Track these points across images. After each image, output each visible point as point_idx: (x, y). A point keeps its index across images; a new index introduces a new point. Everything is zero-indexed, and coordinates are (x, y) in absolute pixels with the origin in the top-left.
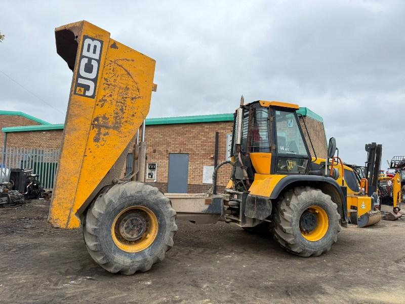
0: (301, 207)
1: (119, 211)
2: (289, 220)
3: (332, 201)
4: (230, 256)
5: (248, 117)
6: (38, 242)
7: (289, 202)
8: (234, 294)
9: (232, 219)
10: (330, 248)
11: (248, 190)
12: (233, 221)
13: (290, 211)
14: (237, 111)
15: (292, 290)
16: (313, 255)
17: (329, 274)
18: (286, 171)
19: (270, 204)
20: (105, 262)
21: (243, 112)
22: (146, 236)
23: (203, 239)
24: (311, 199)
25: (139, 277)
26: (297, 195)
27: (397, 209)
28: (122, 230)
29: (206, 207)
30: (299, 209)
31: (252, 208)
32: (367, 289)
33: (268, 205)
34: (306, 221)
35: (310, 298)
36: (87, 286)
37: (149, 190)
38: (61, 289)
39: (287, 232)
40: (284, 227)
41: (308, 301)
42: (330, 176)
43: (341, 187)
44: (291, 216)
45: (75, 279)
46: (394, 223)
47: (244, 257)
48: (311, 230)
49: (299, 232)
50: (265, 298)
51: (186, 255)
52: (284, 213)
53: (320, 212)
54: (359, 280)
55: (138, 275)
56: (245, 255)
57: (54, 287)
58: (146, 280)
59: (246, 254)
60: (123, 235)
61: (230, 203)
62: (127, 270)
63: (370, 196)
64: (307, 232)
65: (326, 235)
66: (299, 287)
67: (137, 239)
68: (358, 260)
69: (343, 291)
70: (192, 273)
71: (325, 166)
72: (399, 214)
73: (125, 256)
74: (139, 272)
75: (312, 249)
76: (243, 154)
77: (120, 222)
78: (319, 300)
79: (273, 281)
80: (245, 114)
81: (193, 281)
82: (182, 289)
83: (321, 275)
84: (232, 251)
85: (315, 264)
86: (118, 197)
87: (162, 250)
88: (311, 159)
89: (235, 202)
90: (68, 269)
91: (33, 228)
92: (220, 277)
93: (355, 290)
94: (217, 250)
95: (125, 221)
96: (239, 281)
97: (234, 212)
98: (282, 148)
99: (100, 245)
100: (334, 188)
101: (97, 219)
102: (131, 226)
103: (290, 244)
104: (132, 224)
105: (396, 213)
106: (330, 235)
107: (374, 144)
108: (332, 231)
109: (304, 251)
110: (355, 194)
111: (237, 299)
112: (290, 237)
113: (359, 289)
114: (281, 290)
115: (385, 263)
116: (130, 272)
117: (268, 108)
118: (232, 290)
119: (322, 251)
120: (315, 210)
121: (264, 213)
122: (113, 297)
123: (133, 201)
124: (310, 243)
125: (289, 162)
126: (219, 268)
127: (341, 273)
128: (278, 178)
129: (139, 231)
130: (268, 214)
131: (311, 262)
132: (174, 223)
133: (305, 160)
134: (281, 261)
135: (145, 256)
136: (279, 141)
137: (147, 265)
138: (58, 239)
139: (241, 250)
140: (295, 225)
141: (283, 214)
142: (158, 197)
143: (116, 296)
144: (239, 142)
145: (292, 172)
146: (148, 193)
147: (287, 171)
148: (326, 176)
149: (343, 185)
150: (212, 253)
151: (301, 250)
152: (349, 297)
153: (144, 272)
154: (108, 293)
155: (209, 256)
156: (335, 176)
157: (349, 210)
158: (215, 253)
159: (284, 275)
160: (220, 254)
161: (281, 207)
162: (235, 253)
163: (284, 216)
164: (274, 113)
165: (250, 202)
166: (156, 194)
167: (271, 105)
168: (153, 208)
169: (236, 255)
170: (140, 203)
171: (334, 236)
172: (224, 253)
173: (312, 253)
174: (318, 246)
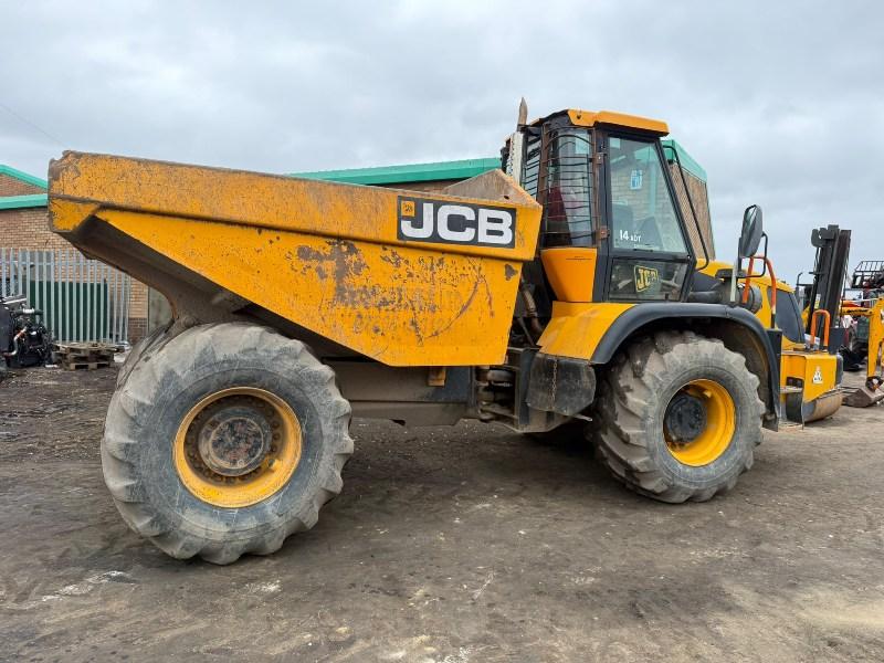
0: (671, 382)
1: (195, 398)
2: (639, 413)
3: (746, 370)
4: (487, 505)
5: (537, 158)
6: (12, 475)
7: (641, 369)
8: (495, 615)
9: (494, 413)
10: (734, 482)
11: (535, 341)
12: (498, 418)
13: (645, 392)
14: (508, 142)
15: (648, 599)
16: (693, 500)
17: (737, 551)
18: (631, 294)
19: (590, 377)
20: (156, 531)
21: (526, 143)
22: (271, 464)
23: (425, 461)
24: (695, 362)
25: (247, 570)
26: (661, 353)
27: (875, 381)
28: (206, 448)
30: (665, 387)
31: (547, 388)
32: (839, 594)
33: (585, 378)
34: (680, 416)
35: (696, 624)
36: (106, 599)
37: (278, 348)
38: (32, 612)
39: (632, 441)
40: (626, 430)
41: (694, 635)
42: (742, 305)
43: (768, 332)
44: (644, 403)
45: (78, 579)
46: (869, 413)
48: (692, 439)
49: (663, 442)
50: (580, 627)
51: (379, 503)
52: (628, 395)
53: (716, 395)
54: (815, 566)
55: (249, 564)
56: (523, 501)
57: (15, 606)
58: (267, 578)
59: (524, 497)
60: (208, 462)
61: (491, 375)
62: (216, 553)
63: (834, 353)
64: (679, 443)
65: (726, 451)
66: (665, 589)
67: (245, 472)
68: (802, 509)
69: (779, 600)
70: (390, 556)
71: (730, 279)
72: (878, 393)
73: (213, 515)
74: (250, 555)
75: (690, 483)
77: (200, 428)
78: (719, 628)
79: (596, 575)
80: (530, 149)
81: (390, 578)
82: (358, 605)
83: (715, 554)
84: (492, 491)
85: (698, 522)
86: (191, 362)
87: (311, 502)
88: (695, 262)
89: (503, 373)
90: (68, 550)
91: (14, 437)
92: (461, 564)
93: (809, 596)
94: (455, 488)
95: (214, 425)
96: (509, 576)
97: (500, 396)
99: (143, 488)
100: (750, 336)
101: (133, 419)
102: (230, 440)
103: (637, 471)
104: (234, 433)
105: (873, 390)
106: (737, 453)
107: (833, 228)
108: (742, 442)
109: (672, 489)
110: (795, 350)
111: (503, 632)
112: (640, 455)
113: (820, 594)
114: (618, 602)
115: (869, 518)
116: (224, 558)
117: (589, 130)
118: (490, 605)
119: (715, 490)
120: (704, 390)
121: (575, 399)
122: (168, 635)
123: (234, 375)
124: (688, 470)
125: (641, 271)
126: (458, 540)
127: (765, 547)
128: (610, 314)
129: (251, 452)
130: (586, 401)
131: (689, 518)
132: (345, 433)
133: (678, 265)
134: (613, 516)
135: (265, 516)
136: (615, 217)
137: (270, 541)
138: (66, 466)
139: (514, 489)
140: (654, 426)
141: (624, 398)
142: (303, 367)
143: (177, 632)
145: (646, 297)
146: (275, 355)
147: (635, 292)
148: (732, 305)
149: (773, 327)
150: (443, 497)
151: (665, 487)
152: (799, 619)
153: (265, 556)
154: (157, 621)
155: (436, 506)
156: (753, 306)
157: (786, 389)
158: (449, 497)
159: (623, 556)
160: (463, 498)
161: (620, 382)
162: (499, 497)
163: (626, 403)
164: (606, 144)
165: (540, 373)
166: (296, 358)
167: (596, 123)
168: (287, 395)
169: (503, 501)
170: (250, 381)
171: (746, 455)
172: (472, 496)
173: (691, 494)
174: (707, 477)
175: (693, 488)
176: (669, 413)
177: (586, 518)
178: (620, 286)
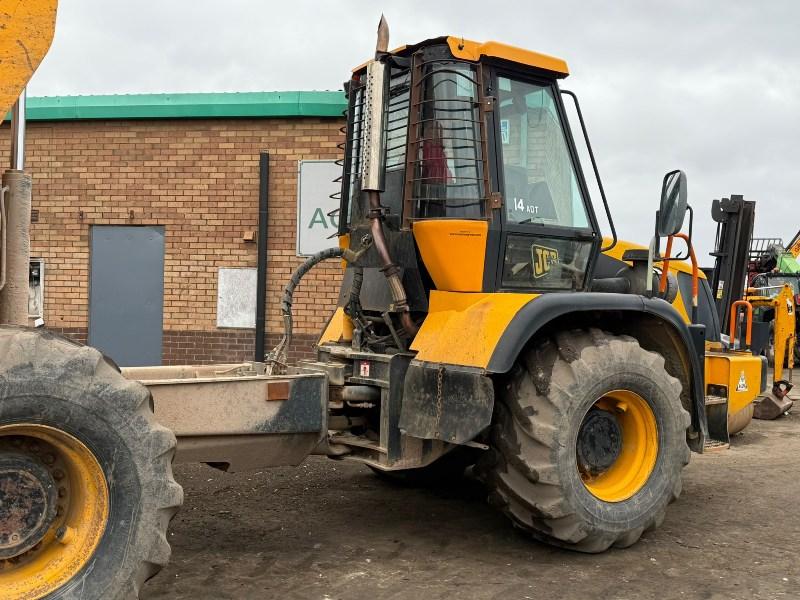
0: (581, 398)
2: (548, 441)
3: (666, 373)
5: (406, 96)
7: (546, 383)
9: (348, 446)
10: (662, 517)
11: (410, 341)
12: (355, 451)
13: (550, 413)
16: (618, 546)
18: (525, 283)
19: (486, 392)
21: (388, 77)
22: (61, 534)
24: (608, 369)
26: (567, 360)
27: (783, 387)
29: (272, 411)
30: (575, 403)
31: (428, 407)
33: (479, 393)
34: (592, 438)
37: (63, 361)
39: (543, 479)
42: (661, 296)
43: (691, 328)
44: (553, 428)
46: (780, 427)
47: (405, 569)
48: (606, 467)
49: (577, 476)
52: (533, 419)
53: (634, 408)
59: (408, 558)
61: (346, 392)
63: (758, 355)
64: (592, 474)
65: (650, 477)
67: (22, 551)
72: (786, 402)
75: (613, 525)
76: (389, 224)
80: (394, 83)
84: (360, 553)
85: (630, 574)
87: (129, 583)
88: (601, 241)
89: (363, 389)
94: (309, 554)
97: (356, 421)
98: (520, 206)
103: (550, 518)
105: (780, 398)
106: (664, 480)
107: (737, 199)
108: (668, 464)
109: (593, 535)
112: (551, 497)
117: (473, 66)
119: (642, 529)
120: (617, 402)
121: (467, 420)
124: (609, 509)
125: (539, 252)
128: (509, 306)
129: (28, 521)
130: (482, 424)
131: (617, 570)
132: (171, 478)
133: (581, 244)
134: (526, 574)
136: (509, 181)
139: (390, 548)
140: (566, 457)
141: (527, 424)
142: (104, 386)
144: (374, 184)
145: (545, 285)
147: (532, 279)
148: (650, 295)
149: (694, 322)
150: (297, 567)
151: (584, 535)
155: (291, 581)
156: (669, 294)
157: (709, 399)
158: (305, 566)
160: (324, 567)
161: (520, 402)
162: (373, 561)
163: (530, 430)
164: (495, 85)
165: (418, 388)
166: (92, 373)
167: (483, 57)
168: (82, 430)
169: (380, 567)
170: (27, 414)
171: (673, 480)
172: (338, 563)
173: (614, 538)
174: (631, 514)
175: (616, 530)
176: (582, 437)
177: (494, 580)
178: (515, 270)
